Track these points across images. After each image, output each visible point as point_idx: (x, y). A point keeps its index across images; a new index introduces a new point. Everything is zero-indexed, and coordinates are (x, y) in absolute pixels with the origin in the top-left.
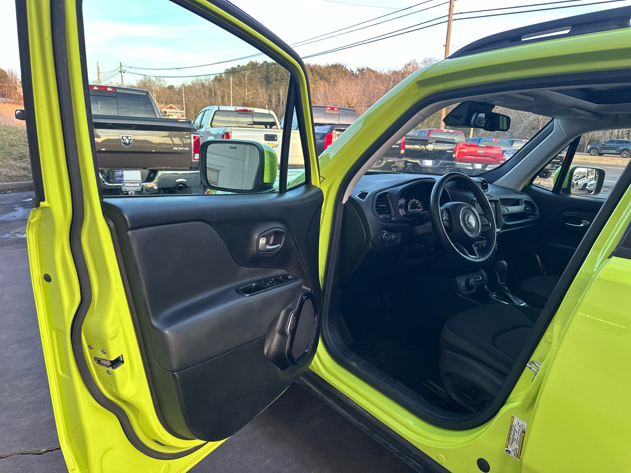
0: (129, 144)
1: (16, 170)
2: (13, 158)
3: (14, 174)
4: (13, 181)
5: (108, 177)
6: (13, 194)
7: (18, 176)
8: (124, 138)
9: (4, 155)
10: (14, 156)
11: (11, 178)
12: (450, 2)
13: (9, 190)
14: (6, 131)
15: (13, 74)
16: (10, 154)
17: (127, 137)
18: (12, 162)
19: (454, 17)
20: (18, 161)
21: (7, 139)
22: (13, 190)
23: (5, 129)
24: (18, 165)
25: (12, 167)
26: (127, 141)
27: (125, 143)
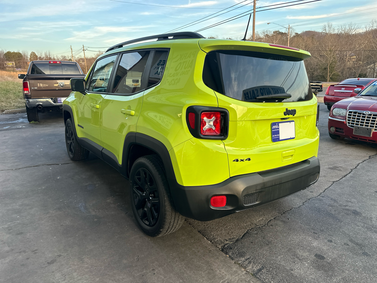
0: (63, 86)
1: (21, 103)
2: (20, 98)
3: (20, 105)
4: (20, 108)
5: (55, 101)
6: (19, 114)
7: (22, 107)
8: (61, 84)
9: (16, 97)
10: (20, 97)
11: (19, 107)
12: (254, 2)
13: (18, 112)
14: (17, 85)
15: (26, 55)
16: (19, 96)
17: (62, 83)
18: (20, 100)
19: (256, 10)
20: (23, 99)
21: (17, 89)
22: (19, 112)
23: (17, 84)
24: (23, 101)
25: (19, 102)
26: (62, 85)
27: (61, 86)
